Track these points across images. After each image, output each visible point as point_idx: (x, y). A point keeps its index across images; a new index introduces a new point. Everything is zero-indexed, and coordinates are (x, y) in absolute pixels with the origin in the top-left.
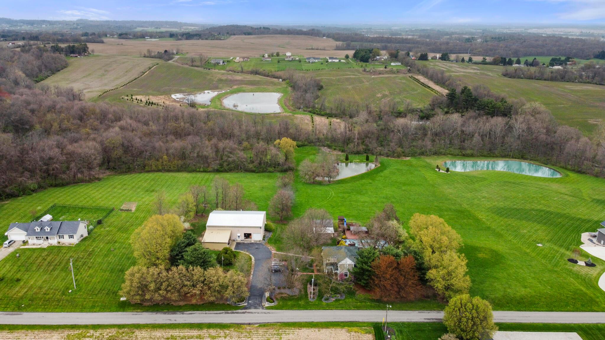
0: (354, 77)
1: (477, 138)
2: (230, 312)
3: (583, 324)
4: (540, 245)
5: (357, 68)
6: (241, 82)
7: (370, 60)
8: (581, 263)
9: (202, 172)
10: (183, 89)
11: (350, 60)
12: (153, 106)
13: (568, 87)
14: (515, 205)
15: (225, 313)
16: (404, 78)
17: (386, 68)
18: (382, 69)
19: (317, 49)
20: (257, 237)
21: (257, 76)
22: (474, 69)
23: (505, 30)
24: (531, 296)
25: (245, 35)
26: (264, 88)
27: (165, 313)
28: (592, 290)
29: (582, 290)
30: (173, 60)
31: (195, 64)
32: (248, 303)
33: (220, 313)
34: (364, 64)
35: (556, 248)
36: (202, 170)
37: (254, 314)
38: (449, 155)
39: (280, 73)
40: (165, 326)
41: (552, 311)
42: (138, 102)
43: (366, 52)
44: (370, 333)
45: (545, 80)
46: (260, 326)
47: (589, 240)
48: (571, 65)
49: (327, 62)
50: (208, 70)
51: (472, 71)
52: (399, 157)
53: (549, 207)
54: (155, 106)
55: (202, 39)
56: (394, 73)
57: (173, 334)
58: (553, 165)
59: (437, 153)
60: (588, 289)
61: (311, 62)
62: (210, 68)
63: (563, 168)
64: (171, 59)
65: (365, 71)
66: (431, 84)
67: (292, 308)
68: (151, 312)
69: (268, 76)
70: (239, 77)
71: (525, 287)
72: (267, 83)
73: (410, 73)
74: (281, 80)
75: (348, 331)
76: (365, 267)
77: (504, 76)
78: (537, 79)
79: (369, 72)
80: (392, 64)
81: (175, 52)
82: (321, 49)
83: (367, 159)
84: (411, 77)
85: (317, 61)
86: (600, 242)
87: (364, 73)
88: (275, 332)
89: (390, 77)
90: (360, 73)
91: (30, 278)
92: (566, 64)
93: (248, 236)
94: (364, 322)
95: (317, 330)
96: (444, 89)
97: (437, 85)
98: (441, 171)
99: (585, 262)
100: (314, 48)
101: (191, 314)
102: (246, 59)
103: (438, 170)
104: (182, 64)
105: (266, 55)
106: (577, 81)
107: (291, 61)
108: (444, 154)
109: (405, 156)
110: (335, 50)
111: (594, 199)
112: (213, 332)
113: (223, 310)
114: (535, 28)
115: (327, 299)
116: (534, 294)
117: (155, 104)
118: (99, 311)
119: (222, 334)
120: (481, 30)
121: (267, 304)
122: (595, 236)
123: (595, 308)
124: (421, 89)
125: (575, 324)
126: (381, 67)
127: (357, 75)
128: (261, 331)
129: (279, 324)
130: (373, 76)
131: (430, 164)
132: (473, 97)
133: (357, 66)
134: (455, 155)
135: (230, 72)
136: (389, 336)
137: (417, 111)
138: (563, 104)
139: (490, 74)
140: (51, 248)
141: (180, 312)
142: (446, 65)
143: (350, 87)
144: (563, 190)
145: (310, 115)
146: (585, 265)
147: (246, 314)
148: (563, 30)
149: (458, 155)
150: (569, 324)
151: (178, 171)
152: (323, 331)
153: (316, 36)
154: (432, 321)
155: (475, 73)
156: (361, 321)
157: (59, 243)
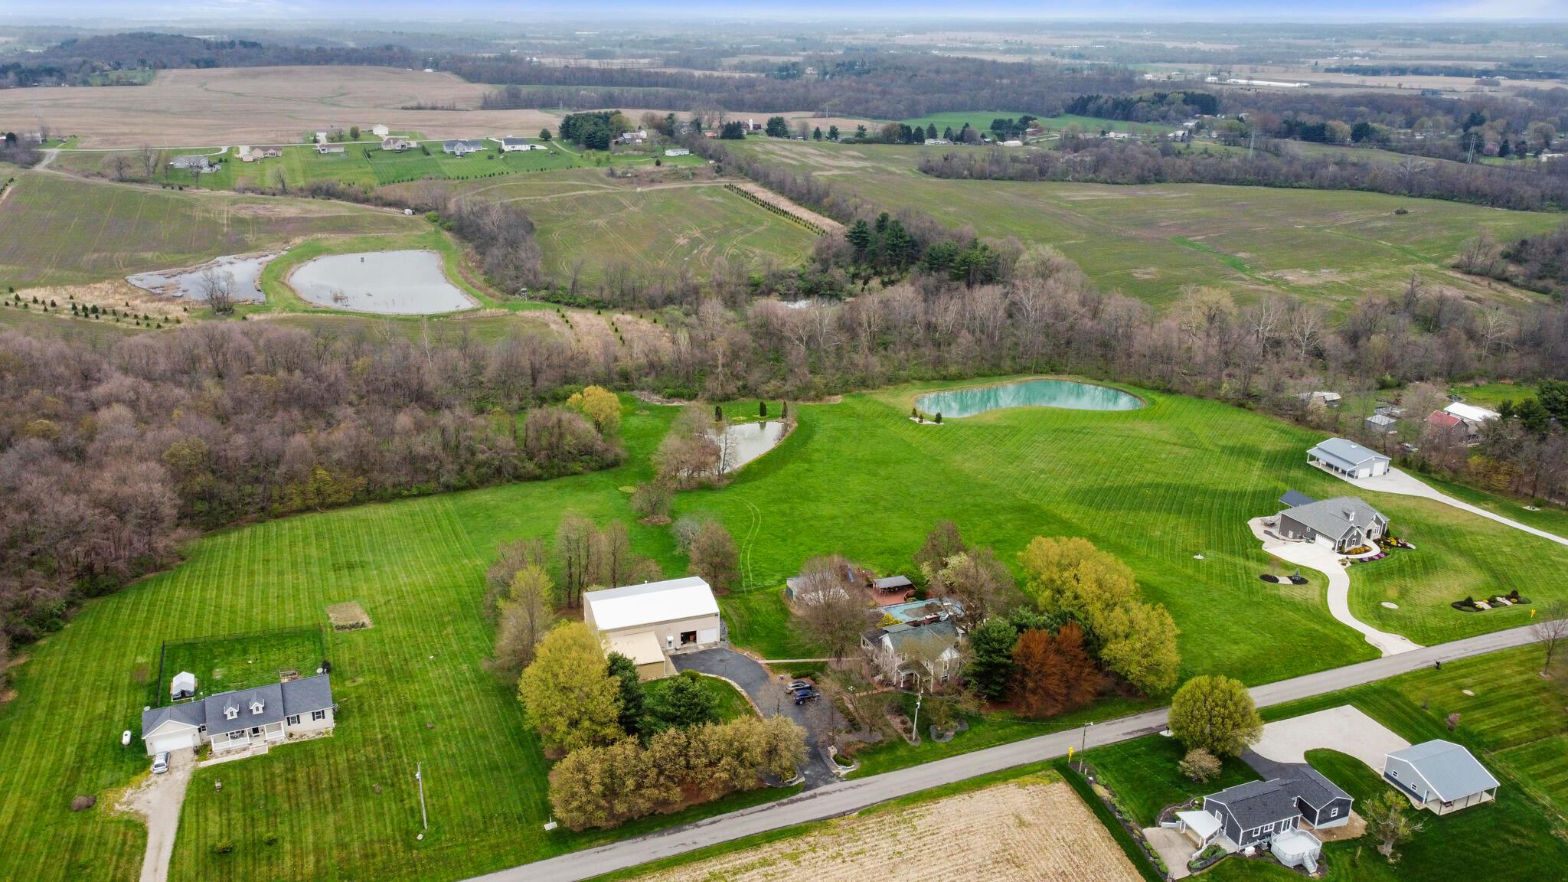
0: (593, 192)
1: (965, 339)
2: (785, 801)
3: (1350, 688)
4: (1199, 557)
5: (588, 167)
6: (304, 225)
7: (612, 144)
8: (1284, 580)
9: (415, 496)
10: (148, 255)
11: (554, 142)
12: (103, 318)
13: (1062, 194)
14: (1106, 480)
15: (780, 805)
16: (714, 190)
17: (658, 164)
18: (650, 167)
19: (434, 108)
20: (709, 636)
21: (334, 201)
22: (854, 158)
23: (847, 37)
24: (1255, 657)
25: (198, 67)
26: (378, 238)
27: (661, 834)
28: (1329, 626)
29: (1317, 630)
30: (45, 162)
31: (128, 173)
32: (805, 776)
33: (769, 808)
34: (603, 155)
35: (1228, 558)
36: (415, 491)
37: (834, 795)
38: (916, 382)
39: (396, 191)
40: (683, 859)
41: (1297, 676)
42: (46, 310)
43: (596, 124)
44: (1058, 781)
45: (1011, 179)
46: (861, 814)
47: (1266, 532)
48: (1033, 134)
49: (501, 151)
50: (177, 190)
51: (852, 164)
52: (818, 397)
53: (1165, 475)
54: (105, 316)
55: (73, 85)
56: (685, 178)
57: (711, 870)
58: (1115, 381)
59: (892, 380)
60: (1324, 627)
61: (458, 153)
62: (181, 183)
63: (1135, 385)
64: (37, 159)
65: (612, 174)
66: (785, 204)
67: (892, 766)
68: (629, 838)
69: (366, 201)
70: (289, 209)
71: (1236, 643)
72: (377, 223)
73: (722, 176)
74: (408, 211)
75: (1023, 786)
76: (998, 659)
77: (925, 172)
78: (996, 179)
79: (624, 176)
80: (669, 153)
81: (38, 136)
82: (442, 109)
83: (763, 411)
84: (730, 187)
85: (472, 150)
86: (1287, 536)
87: (613, 180)
88: (896, 819)
89: (681, 189)
90: (601, 180)
91: (296, 830)
92: (1025, 133)
93: (688, 637)
94: (1034, 764)
95: (966, 796)
96: (821, 217)
97: (800, 205)
98: (925, 422)
99: (1290, 578)
100: (423, 104)
101: (714, 822)
102: (272, 151)
103: (917, 420)
104: (87, 177)
105: (322, 137)
106: (1070, 178)
107: (401, 151)
108: (906, 381)
109: (830, 394)
110: (483, 108)
111: (1224, 448)
112: (782, 846)
113: (770, 800)
114: (907, 32)
115: (940, 736)
116: (1254, 652)
117: (105, 312)
118: (519, 864)
119: (804, 847)
120: (790, 37)
121: (842, 771)
122: (1272, 525)
123: (1352, 657)
124: (768, 220)
125: (1340, 691)
126: (645, 163)
127: (599, 188)
128: (871, 822)
129: (892, 802)
130: (639, 190)
131: (893, 408)
132: (908, 239)
133: (585, 160)
134: (928, 380)
135: (250, 194)
136: (1091, 778)
137: (791, 277)
138: (1072, 238)
139: (893, 169)
140: (282, 753)
141: (689, 823)
142: (790, 151)
143: (601, 222)
144: (1165, 436)
145: (553, 309)
146: (1291, 582)
147: (819, 798)
148: (966, 35)
149: (933, 379)
150: (1332, 694)
151: (355, 502)
152: (978, 795)
153: (403, 66)
154: (1136, 735)
155: (861, 168)
156: (1026, 762)
157: (291, 735)
